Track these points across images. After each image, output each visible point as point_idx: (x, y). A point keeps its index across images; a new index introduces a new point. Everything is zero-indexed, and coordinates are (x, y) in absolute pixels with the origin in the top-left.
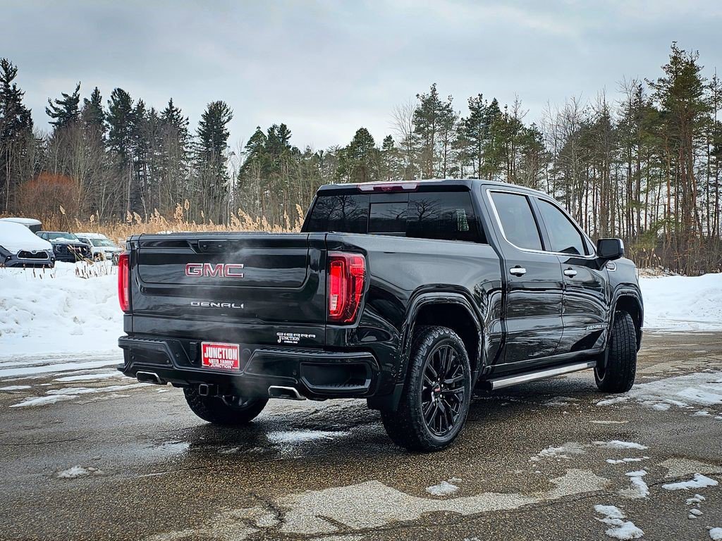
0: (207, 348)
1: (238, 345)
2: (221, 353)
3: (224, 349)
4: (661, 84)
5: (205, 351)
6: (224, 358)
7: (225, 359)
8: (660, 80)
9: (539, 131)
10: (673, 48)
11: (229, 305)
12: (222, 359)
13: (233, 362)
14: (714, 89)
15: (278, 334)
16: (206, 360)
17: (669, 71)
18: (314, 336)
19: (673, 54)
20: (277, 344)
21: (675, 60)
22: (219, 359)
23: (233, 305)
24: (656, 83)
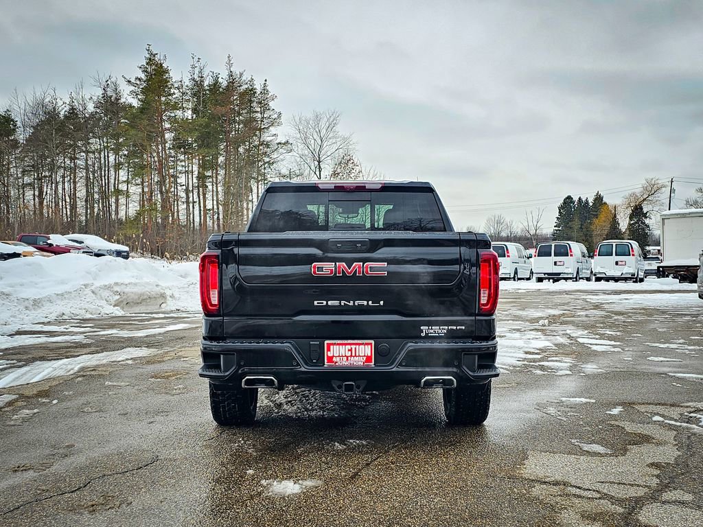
0: (332, 347)
1: (373, 342)
2: (351, 350)
3: (353, 347)
4: (138, 82)
5: (329, 350)
6: (353, 354)
7: (355, 356)
8: (137, 78)
9: (13, 118)
10: (148, 50)
11: (365, 303)
12: (351, 356)
13: (365, 358)
14: (181, 90)
15: (422, 328)
16: (330, 359)
17: (145, 71)
18: (463, 327)
19: (148, 56)
20: (422, 337)
21: (150, 61)
22: (347, 357)
23: (370, 303)
24: (133, 80)
